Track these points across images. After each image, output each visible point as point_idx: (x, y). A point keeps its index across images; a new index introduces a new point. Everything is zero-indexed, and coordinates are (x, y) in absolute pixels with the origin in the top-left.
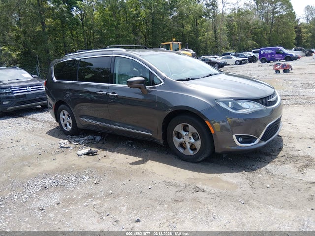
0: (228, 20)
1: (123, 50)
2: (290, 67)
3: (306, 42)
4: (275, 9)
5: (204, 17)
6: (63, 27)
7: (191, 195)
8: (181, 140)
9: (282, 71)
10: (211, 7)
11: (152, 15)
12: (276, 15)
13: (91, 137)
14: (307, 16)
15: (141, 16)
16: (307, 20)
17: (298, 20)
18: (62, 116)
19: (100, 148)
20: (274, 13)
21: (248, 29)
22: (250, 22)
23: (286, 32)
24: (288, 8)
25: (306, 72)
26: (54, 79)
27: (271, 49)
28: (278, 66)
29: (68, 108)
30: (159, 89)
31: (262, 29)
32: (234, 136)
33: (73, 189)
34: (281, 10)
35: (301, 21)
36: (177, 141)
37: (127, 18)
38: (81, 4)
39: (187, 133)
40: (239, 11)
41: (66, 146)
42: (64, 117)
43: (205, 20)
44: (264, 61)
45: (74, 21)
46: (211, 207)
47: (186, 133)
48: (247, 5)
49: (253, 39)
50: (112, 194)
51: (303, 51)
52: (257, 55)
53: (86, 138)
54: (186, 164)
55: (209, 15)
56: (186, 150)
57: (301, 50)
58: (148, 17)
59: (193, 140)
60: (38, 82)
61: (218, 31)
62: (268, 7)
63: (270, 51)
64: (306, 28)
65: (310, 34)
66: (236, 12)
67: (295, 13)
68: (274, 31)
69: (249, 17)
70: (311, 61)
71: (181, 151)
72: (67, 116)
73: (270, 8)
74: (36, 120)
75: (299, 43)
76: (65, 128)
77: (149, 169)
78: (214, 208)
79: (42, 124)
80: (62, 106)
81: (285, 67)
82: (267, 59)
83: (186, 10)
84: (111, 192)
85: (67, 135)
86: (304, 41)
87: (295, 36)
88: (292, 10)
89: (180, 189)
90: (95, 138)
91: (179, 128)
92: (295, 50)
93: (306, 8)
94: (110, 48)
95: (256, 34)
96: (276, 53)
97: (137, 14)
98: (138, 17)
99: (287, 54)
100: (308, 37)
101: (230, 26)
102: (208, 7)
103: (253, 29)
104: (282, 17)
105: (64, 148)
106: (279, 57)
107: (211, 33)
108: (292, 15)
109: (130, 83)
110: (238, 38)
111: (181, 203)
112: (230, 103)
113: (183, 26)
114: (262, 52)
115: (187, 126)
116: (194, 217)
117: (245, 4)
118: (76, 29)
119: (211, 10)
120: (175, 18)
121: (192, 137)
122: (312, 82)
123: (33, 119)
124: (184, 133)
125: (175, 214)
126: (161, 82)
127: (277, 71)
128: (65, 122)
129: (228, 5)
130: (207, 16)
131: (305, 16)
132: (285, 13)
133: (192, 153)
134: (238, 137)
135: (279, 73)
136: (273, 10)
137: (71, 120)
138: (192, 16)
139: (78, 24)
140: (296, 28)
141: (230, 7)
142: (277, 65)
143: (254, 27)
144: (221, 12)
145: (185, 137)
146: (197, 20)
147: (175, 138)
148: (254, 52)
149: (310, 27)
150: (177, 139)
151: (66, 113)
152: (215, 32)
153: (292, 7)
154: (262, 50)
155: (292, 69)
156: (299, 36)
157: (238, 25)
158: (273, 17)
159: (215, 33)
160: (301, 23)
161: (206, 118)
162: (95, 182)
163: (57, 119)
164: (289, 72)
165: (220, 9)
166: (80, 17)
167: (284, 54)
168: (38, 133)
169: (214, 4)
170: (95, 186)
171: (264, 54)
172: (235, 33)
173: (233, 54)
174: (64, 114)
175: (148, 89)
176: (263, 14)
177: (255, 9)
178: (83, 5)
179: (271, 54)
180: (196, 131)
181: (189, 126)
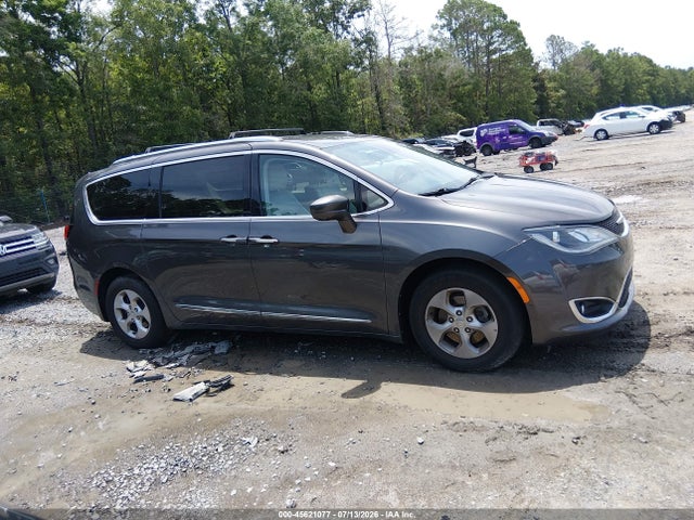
0: (400, 73)
1: (276, 140)
2: (552, 157)
3: (557, 107)
4: (490, 44)
5: (352, 68)
6: (36, 101)
7: (525, 443)
8: (448, 325)
9: (537, 167)
10: (364, 46)
11: (241, 66)
12: (494, 57)
13: (202, 347)
14: (554, 56)
15: (217, 69)
16: (554, 64)
17: (537, 64)
18: (119, 303)
19: (237, 370)
20: (490, 53)
21: (444, 89)
22: (447, 74)
23: (516, 90)
24: (516, 42)
25: (585, 165)
26: (94, 219)
27: (499, 125)
28: (530, 159)
29: (139, 285)
30: (384, 218)
31: (469, 87)
32: (572, 304)
33: (233, 473)
34: (503, 47)
35: (543, 65)
36: (436, 331)
37: (184, 74)
38: (77, 48)
39: (461, 309)
40: (420, 52)
41: (148, 375)
42: (125, 306)
43: (355, 74)
44: (487, 152)
45: (61, 86)
46: (585, 463)
47: (457, 309)
48: (436, 40)
49: (455, 109)
50: (340, 471)
51: (558, 126)
52: (473, 140)
53: (188, 349)
54: (464, 378)
55: (362, 62)
56: (460, 348)
57: (552, 123)
58: (233, 71)
59: (476, 324)
60: (21, 232)
61: (384, 96)
62: (476, 40)
63: (497, 131)
64: (553, 78)
65: (562, 92)
66: (415, 53)
67: (530, 50)
68: (493, 88)
69: (441, 63)
70: (581, 144)
71: (449, 350)
72: (134, 304)
73: (482, 42)
74: (31, 322)
75: (543, 111)
76: (131, 334)
77: (390, 401)
78: (593, 464)
79: (52, 329)
80: (119, 280)
81: (543, 159)
82: (494, 148)
83: (315, 54)
84: (332, 464)
85: (137, 348)
86: (553, 105)
87: (535, 96)
88: (525, 44)
89: (491, 433)
90: (213, 347)
91: (439, 300)
92: (542, 124)
93: (548, 40)
94: (237, 136)
95: (460, 98)
96: (512, 133)
97: (207, 66)
98: (209, 71)
99: (532, 134)
100: (559, 98)
101: (406, 84)
102: (359, 45)
103: (453, 87)
104: (506, 60)
105: (147, 379)
106: (517, 140)
107: (370, 99)
108: (525, 55)
109: (317, 211)
110: (424, 108)
111: (514, 464)
112: (555, 234)
113: (310, 88)
114: (483, 133)
115: (462, 294)
116: (565, 490)
117: (430, 37)
118: (67, 104)
119: (365, 52)
120: (290, 72)
121: (473, 317)
122: (613, 184)
123: (21, 322)
124: (453, 310)
125: (518, 491)
126: (386, 202)
127: (528, 169)
128: (129, 319)
129: (398, 40)
130: (357, 66)
131: (548, 56)
132: (511, 52)
133: (475, 353)
134: (579, 304)
135: (533, 172)
136: (487, 46)
137: (146, 313)
138: (328, 66)
139: (72, 92)
140: (534, 81)
141: (401, 45)
142: (526, 156)
143: (455, 83)
144: (385, 54)
145: (456, 317)
146: (338, 74)
147: (430, 324)
148: (461, 134)
149: (561, 77)
150: (435, 324)
151: (132, 295)
152: (378, 97)
153: (524, 39)
154: (483, 128)
155: (557, 163)
156: (541, 96)
157: (423, 81)
158: (489, 61)
159: (377, 100)
160: (544, 71)
161: (509, 271)
162: (281, 448)
163: (106, 312)
164: (552, 169)
165: (383, 48)
166: (75, 77)
167: (526, 133)
168: (57, 352)
169: (371, 39)
170: (286, 458)
171: (488, 138)
172: (419, 97)
173: (420, 140)
174: (127, 300)
175: (356, 220)
176: (469, 56)
177: (451, 46)
178: (83, 51)
179: (501, 135)
180: (485, 303)
181: (467, 292)
